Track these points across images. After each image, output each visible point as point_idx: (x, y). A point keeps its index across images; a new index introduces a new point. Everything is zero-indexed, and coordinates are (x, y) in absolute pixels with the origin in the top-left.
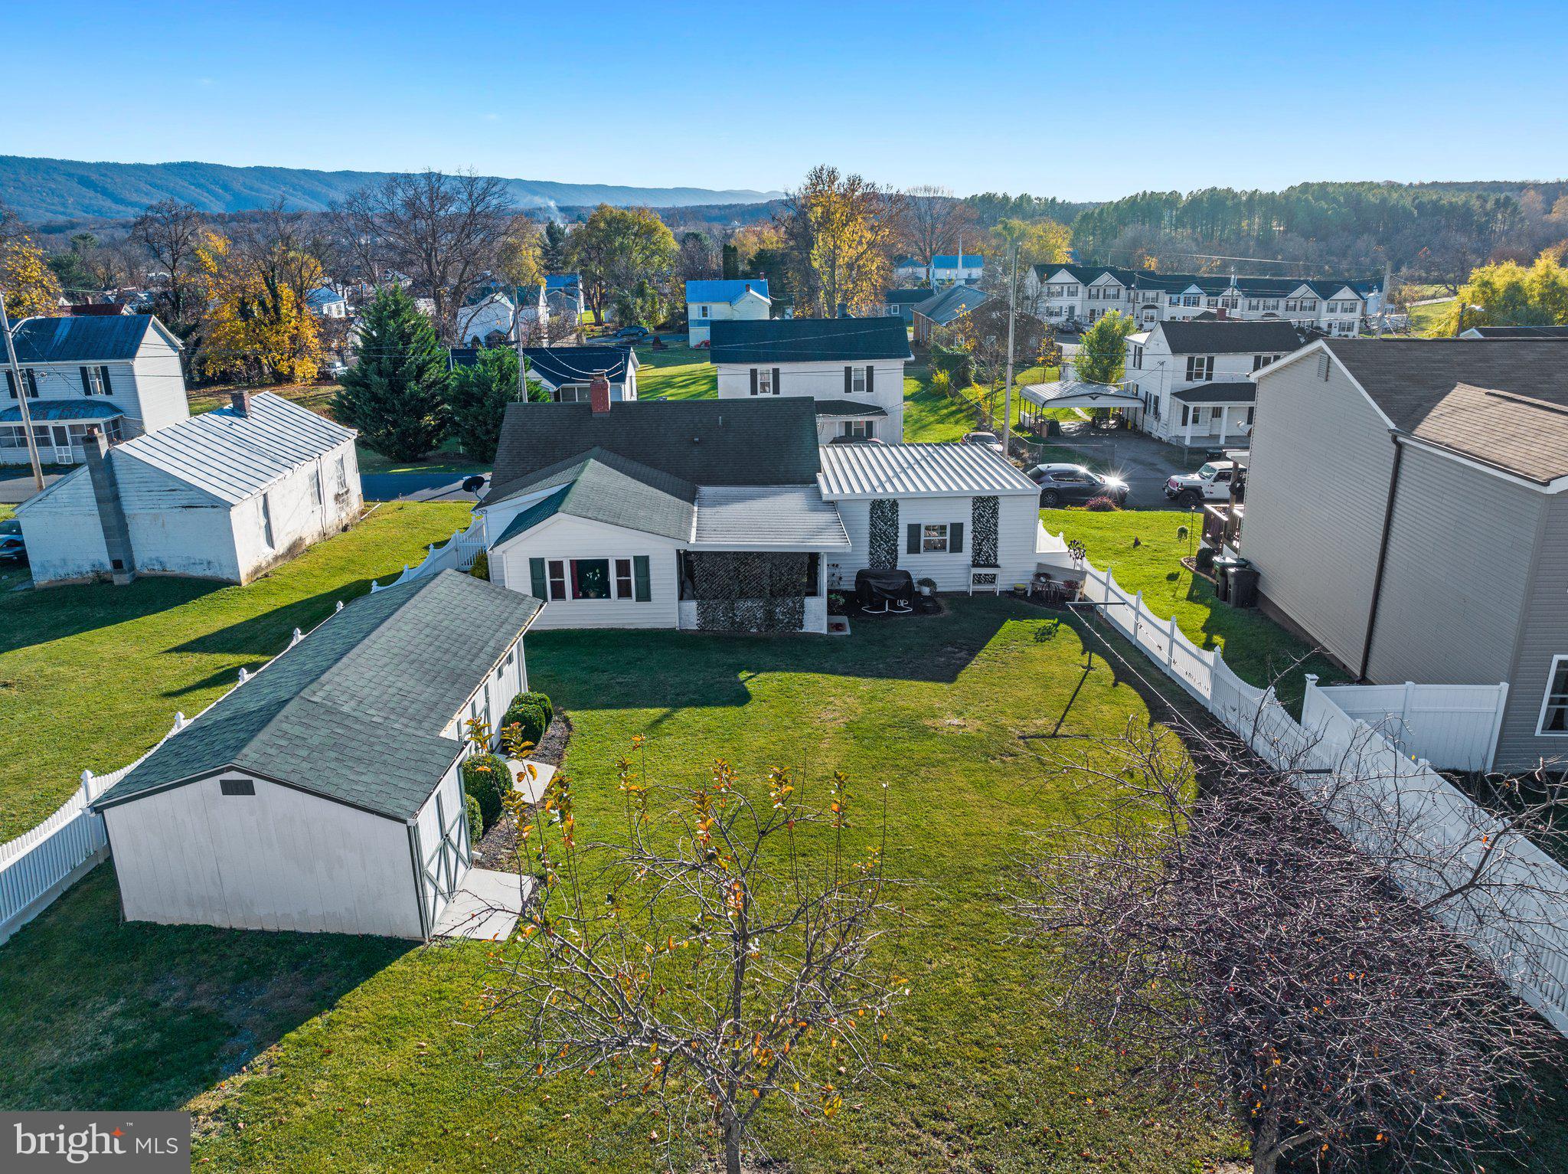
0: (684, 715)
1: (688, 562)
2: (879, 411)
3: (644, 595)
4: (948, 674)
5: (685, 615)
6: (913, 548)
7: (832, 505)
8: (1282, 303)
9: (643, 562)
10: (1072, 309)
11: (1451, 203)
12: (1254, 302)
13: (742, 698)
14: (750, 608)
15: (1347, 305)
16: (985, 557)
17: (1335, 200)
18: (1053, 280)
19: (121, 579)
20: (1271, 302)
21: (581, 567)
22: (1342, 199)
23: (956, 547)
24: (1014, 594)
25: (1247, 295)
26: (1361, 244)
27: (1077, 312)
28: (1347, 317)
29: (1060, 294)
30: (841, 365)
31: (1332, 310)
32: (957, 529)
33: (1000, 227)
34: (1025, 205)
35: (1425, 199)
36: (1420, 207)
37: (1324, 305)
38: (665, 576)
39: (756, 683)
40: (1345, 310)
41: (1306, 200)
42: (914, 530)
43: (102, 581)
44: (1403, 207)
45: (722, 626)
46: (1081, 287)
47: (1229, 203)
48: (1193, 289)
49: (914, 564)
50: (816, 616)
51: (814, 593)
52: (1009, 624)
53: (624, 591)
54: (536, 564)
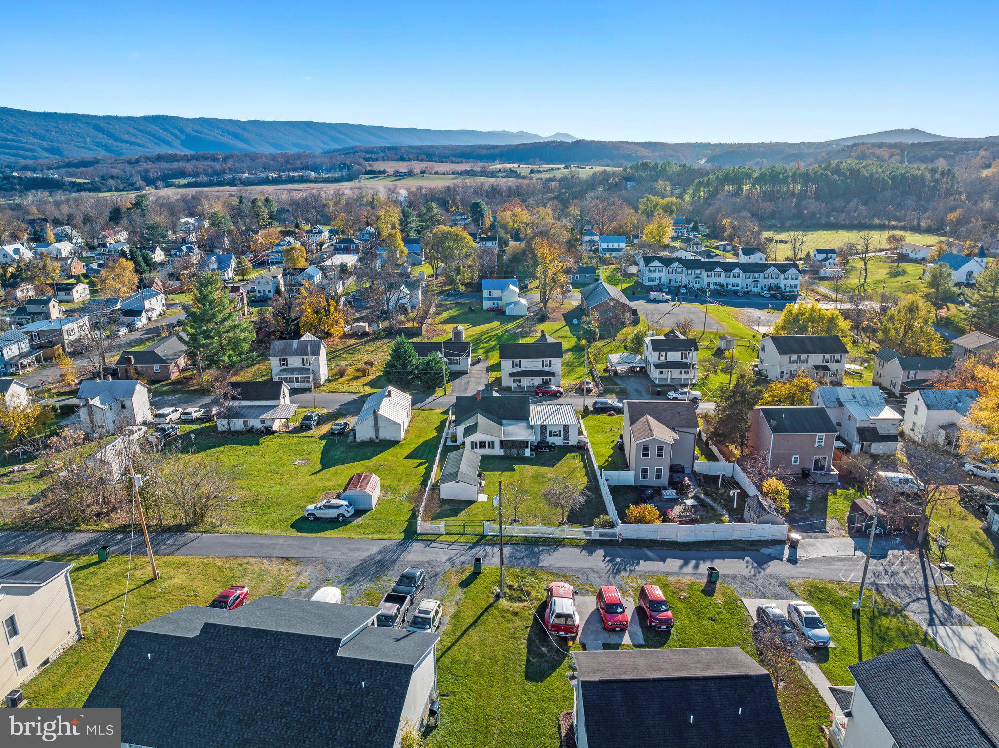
0: (505, 473)
1: (502, 442)
2: (552, 374)
3: (493, 448)
4: (552, 466)
5: (501, 452)
6: (550, 436)
7: (532, 427)
8: (762, 275)
9: (493, 442)
10: (660, 278)
11: (913, 175)
12: (748, 275)
13: (513, 470)
14: (514, 451)
15: (794, 276)
16: (566, 438)
17: (844, 174)
18: (651, 265)
19: (377, 441)
20: (756, 275)
21: (480, 443)
22: (848, 173)
23: (560, 435)
24: (572, 446)
25: (744, 272)
26: (852, 205)
27: (663, 280)
28: (794, 282)
29: (654, 271)
30: (541, 360)
31: (786, 279)
32: (560, 432)
33: (644, 200)
34: (668, 168)
35: (898, 172)
36: (893, 178)
37: (783, 276)
38: (497, 445)
39: (517, 467)
40: (792, 279)
41: (827, 174)
42: (550, 432)
43: (372, 441)
44: (884, 178)
45: (508, 454)
46: (664, 268)
47: (781, 176)
48: (718, 269)
49: (550, 440)
50: (527, 452)
51: (527, 447)
52: (569, 454)
53: (489, 447)
54: (472, 442)
